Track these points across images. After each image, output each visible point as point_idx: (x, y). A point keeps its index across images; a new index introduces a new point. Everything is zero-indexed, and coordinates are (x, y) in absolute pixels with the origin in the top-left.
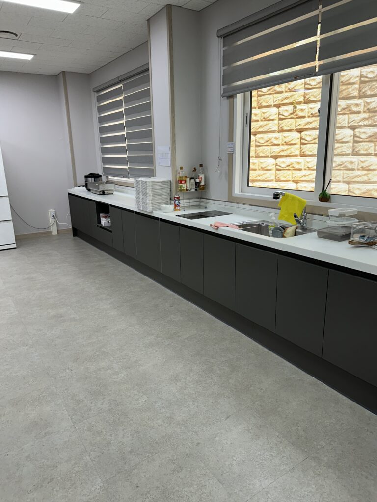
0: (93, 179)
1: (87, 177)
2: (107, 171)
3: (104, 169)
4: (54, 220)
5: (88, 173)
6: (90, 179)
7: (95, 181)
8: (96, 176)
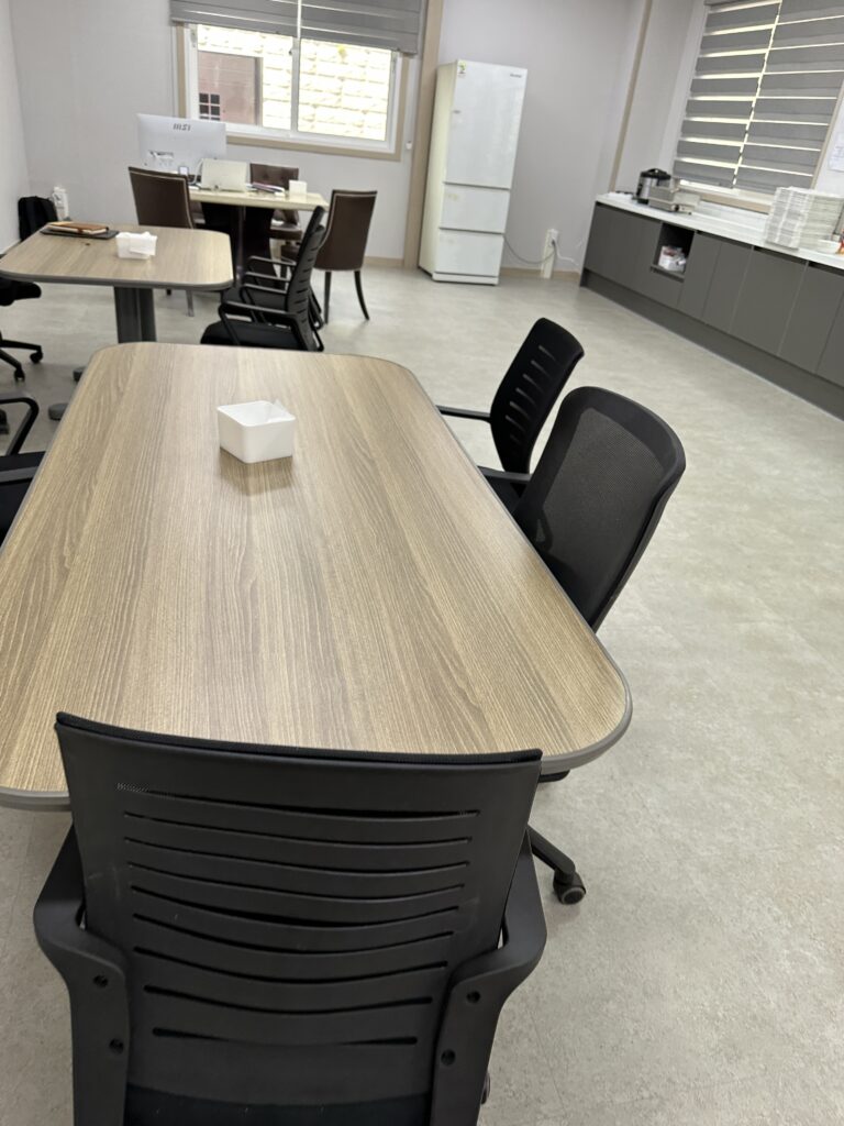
0: (655, 181)
1: (644, 175)
2: (683, 171)
3: (677, 164)
4: (552, 250)
5: (646, 169)
6: (649, 180)
7: (658, 185)
8: (662, 177)
